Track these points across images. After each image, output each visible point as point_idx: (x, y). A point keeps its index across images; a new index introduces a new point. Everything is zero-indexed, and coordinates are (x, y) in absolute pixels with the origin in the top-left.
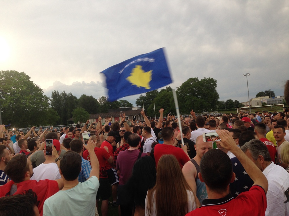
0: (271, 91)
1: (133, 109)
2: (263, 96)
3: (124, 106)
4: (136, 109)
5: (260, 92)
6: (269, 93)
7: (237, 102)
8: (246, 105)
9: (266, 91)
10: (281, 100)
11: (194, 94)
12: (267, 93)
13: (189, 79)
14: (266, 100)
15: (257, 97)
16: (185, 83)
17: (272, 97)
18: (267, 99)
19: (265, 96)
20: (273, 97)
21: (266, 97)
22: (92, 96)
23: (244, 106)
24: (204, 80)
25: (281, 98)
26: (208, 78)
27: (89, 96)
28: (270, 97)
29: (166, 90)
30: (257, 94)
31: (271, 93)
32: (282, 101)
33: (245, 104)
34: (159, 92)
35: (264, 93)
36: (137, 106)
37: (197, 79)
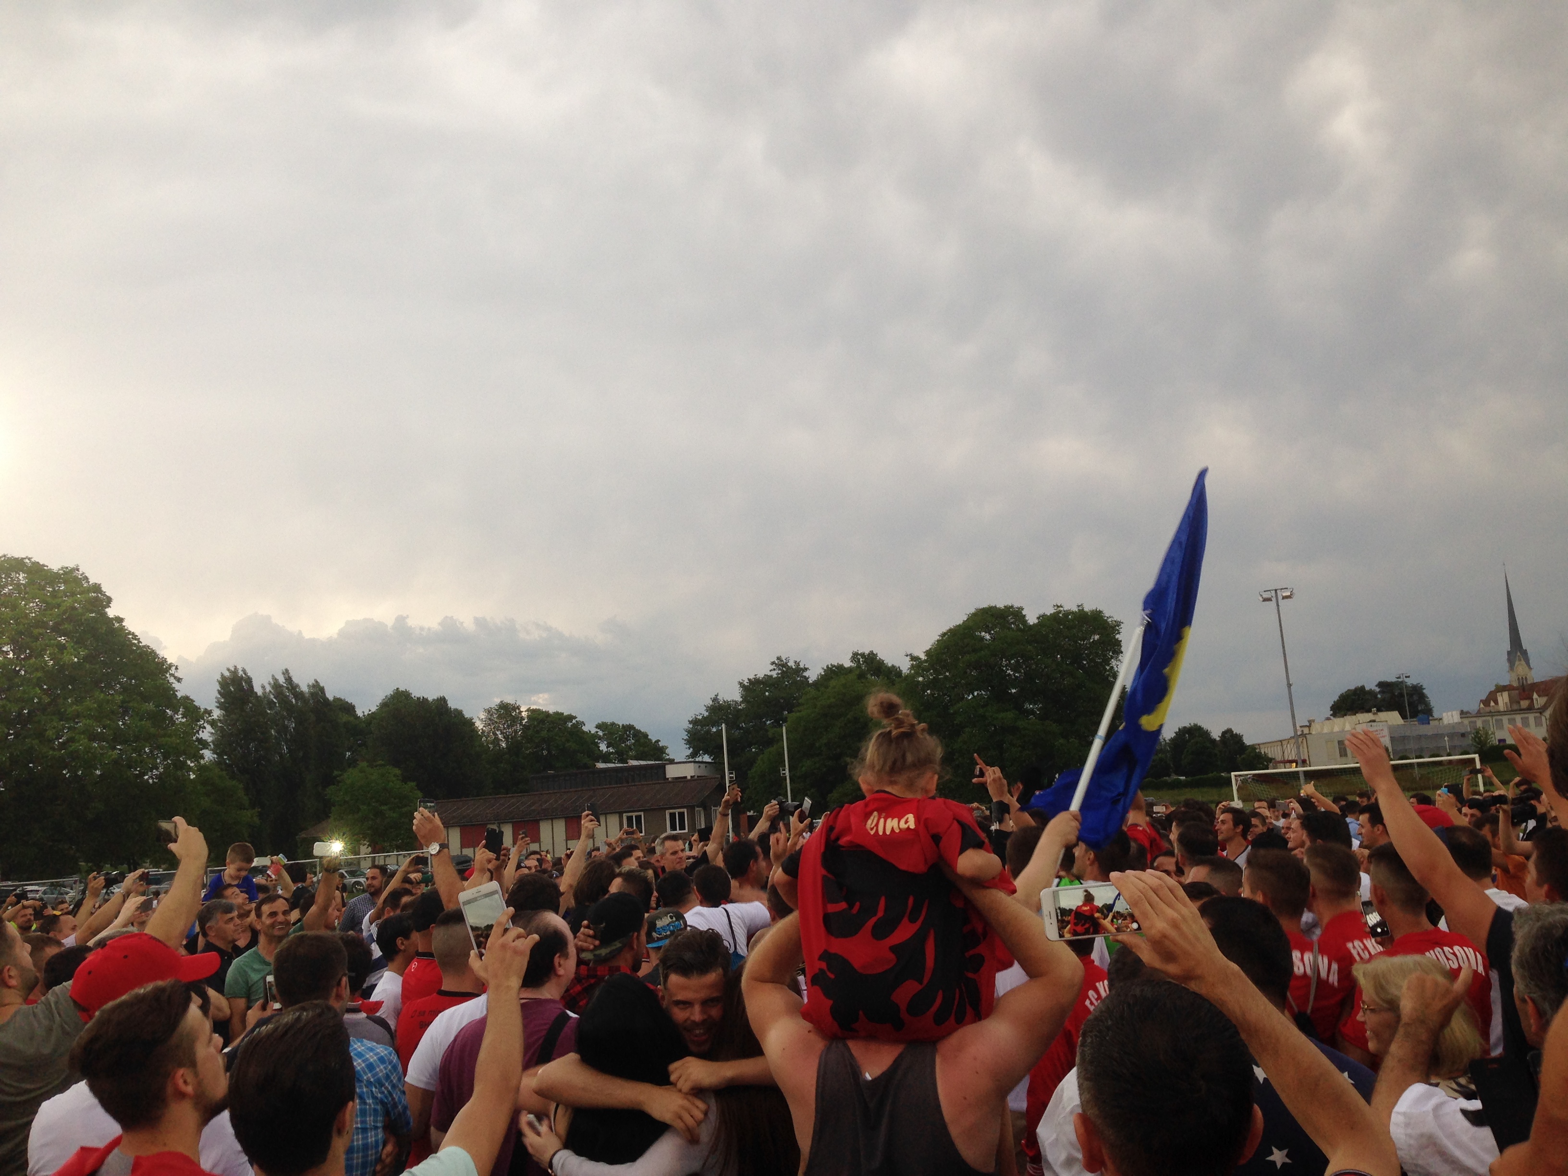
0: (1410, 682)
1: (672, 772)
2: (1369, 711)
3: (622, 756)
4: (688, 771)
5: (1353, 688)
6: (1401, 695)
7: (1231, 739)
8: (1279, 758)
9: (1381, 684)
10: (1463, 735)
11: (1000, 695)
12: (1387, 696)
13: (974, 615)
14: (1386, 732)
15: (1334, 715)
16: (950, 630)
17: (1414, 714)
18: (1391, 729)
19: (1379, 710)
20: (1420, 716)
21: (1383, 716)
22: (442, 701)
23: (1270, 760)
24: (1054, 617)
25: (1466, 721)
26: (1075, 609)
27: (425, 700)
28: (1404, 717)
29: (850, 670)
30: (1336, 698)
31: (1410, 695)
32: (1469, 741)
33: (1274, 752)
34: (815, 683)
35: (1371, 692)
36: (694, 755)
37: (1017, 614)
